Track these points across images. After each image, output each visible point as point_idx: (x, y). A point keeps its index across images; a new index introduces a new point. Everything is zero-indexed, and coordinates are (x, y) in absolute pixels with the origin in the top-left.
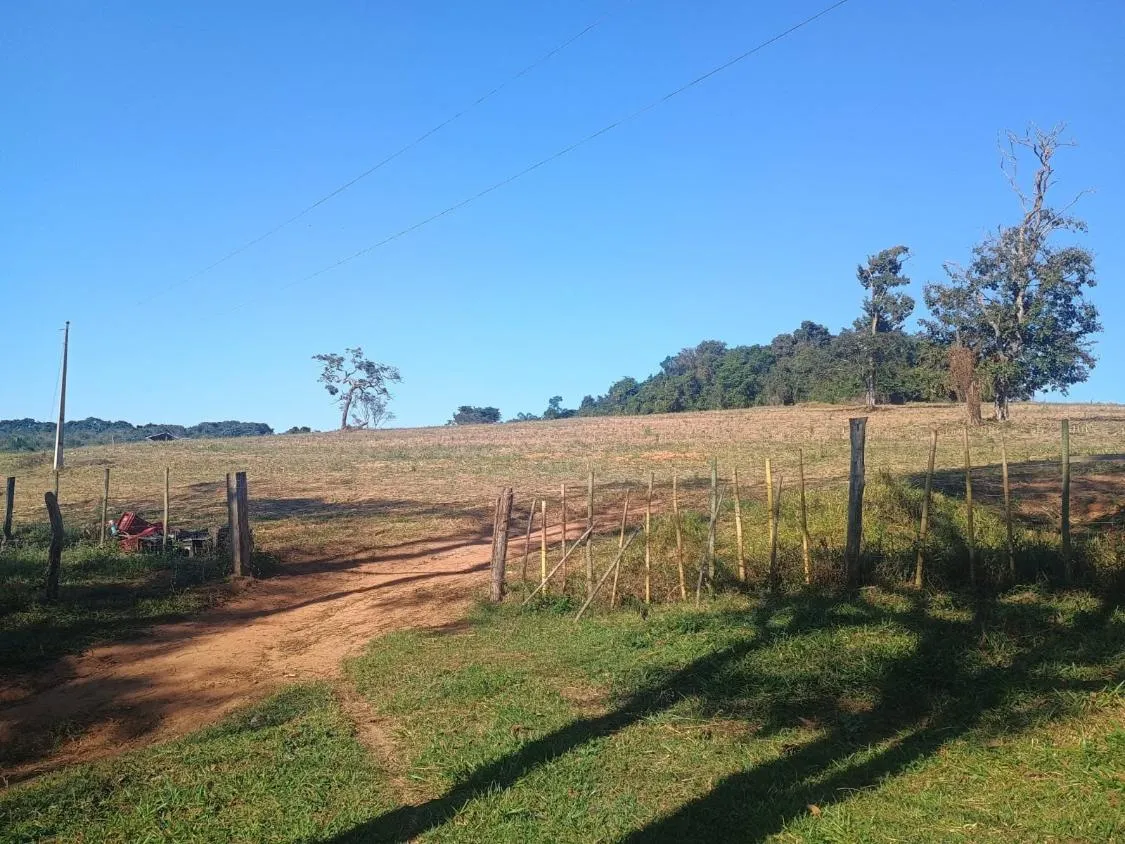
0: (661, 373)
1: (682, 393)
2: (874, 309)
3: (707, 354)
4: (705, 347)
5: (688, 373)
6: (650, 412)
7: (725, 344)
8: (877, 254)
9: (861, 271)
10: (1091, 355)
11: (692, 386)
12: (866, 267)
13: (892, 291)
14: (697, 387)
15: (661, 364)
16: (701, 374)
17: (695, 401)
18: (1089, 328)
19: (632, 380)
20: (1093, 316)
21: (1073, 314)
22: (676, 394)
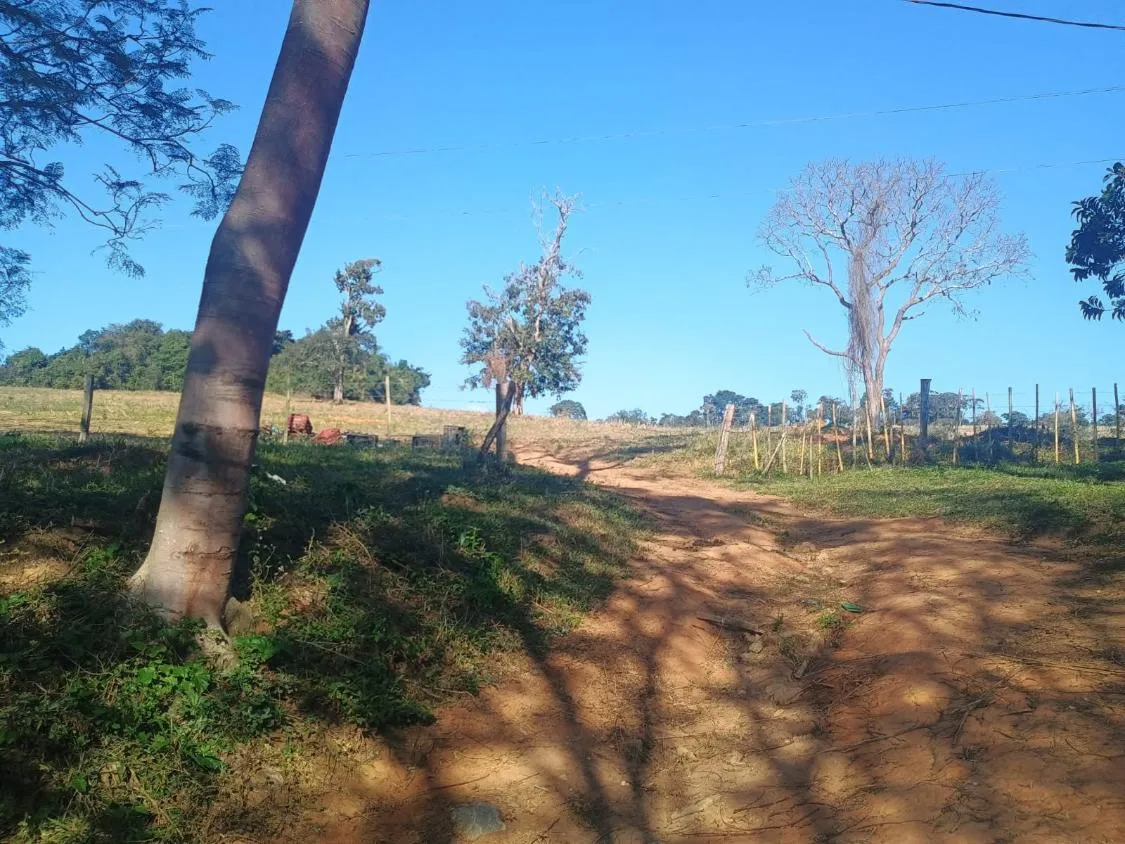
0: (77, 347)
1: (108, 371)
2: (350, 313)
3: (141, 333)
4: (137, 326)
5: (116, 352)
6: (67, 387)
7: (161, 325)
8: (353, 262)
9: (339, 276)
10: (579, 372)
11: (123, 365)
12: (344, 273)
13: (366, 298)
14: (127, 365)
15: (80, 338)
16: (132, 352)
17: (125, 381)
18: (578, 351)
19: (38, 352)
20: (584, 343)
21: (570, 339)
22: (101, 372)
